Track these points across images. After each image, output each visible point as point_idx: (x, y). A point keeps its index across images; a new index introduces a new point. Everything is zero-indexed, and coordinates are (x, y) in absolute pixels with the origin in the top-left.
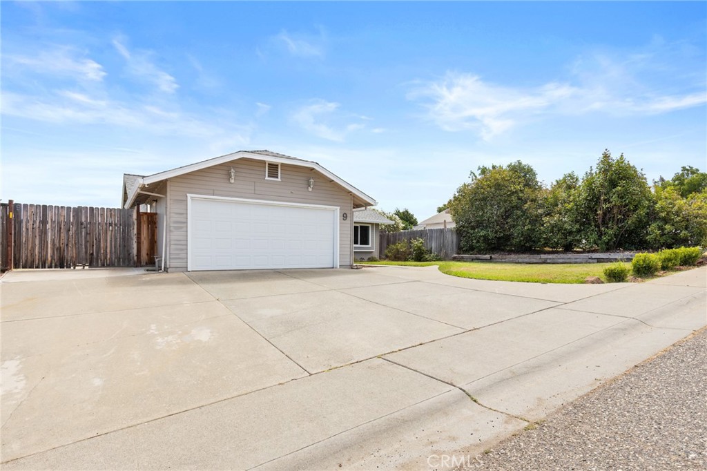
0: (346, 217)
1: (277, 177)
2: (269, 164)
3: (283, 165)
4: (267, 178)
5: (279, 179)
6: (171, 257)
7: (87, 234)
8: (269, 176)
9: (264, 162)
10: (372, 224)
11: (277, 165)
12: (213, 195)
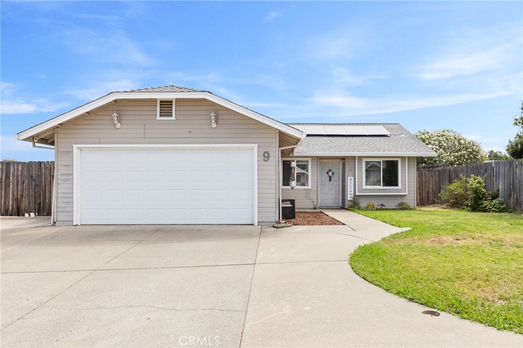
0: (268, 157)
1: (171, 116)
2: (161, 102)
3: (177, 100)
4: (158, 118)
5: (174, 118)
6: (59, 210)
7: (36, 185)
8: (161, 116)
9: (155, 100)
10: (403, 158)
11: (172, 102)
12: (100, 143)
